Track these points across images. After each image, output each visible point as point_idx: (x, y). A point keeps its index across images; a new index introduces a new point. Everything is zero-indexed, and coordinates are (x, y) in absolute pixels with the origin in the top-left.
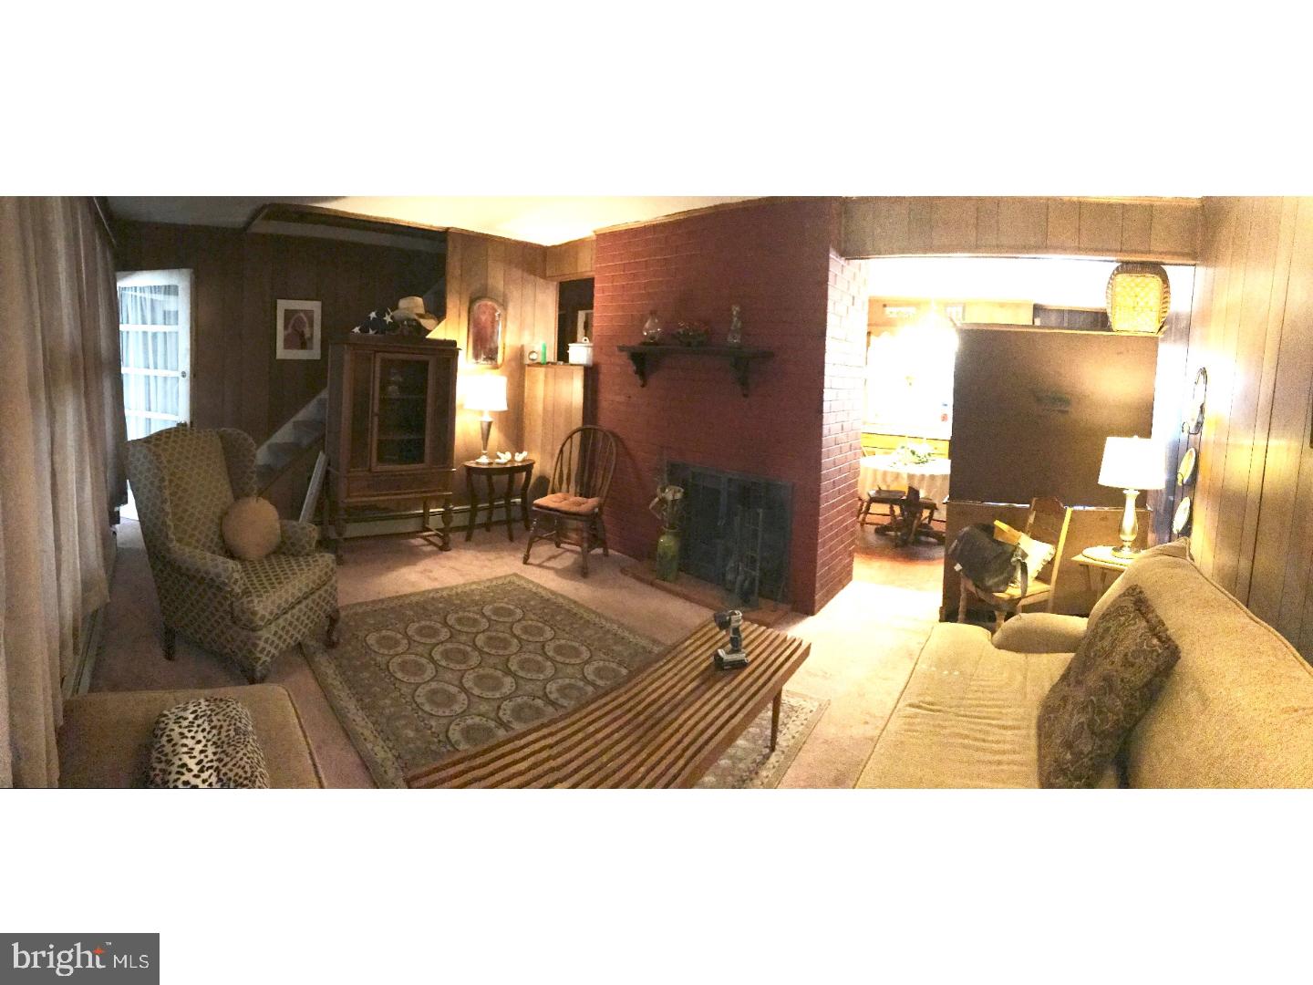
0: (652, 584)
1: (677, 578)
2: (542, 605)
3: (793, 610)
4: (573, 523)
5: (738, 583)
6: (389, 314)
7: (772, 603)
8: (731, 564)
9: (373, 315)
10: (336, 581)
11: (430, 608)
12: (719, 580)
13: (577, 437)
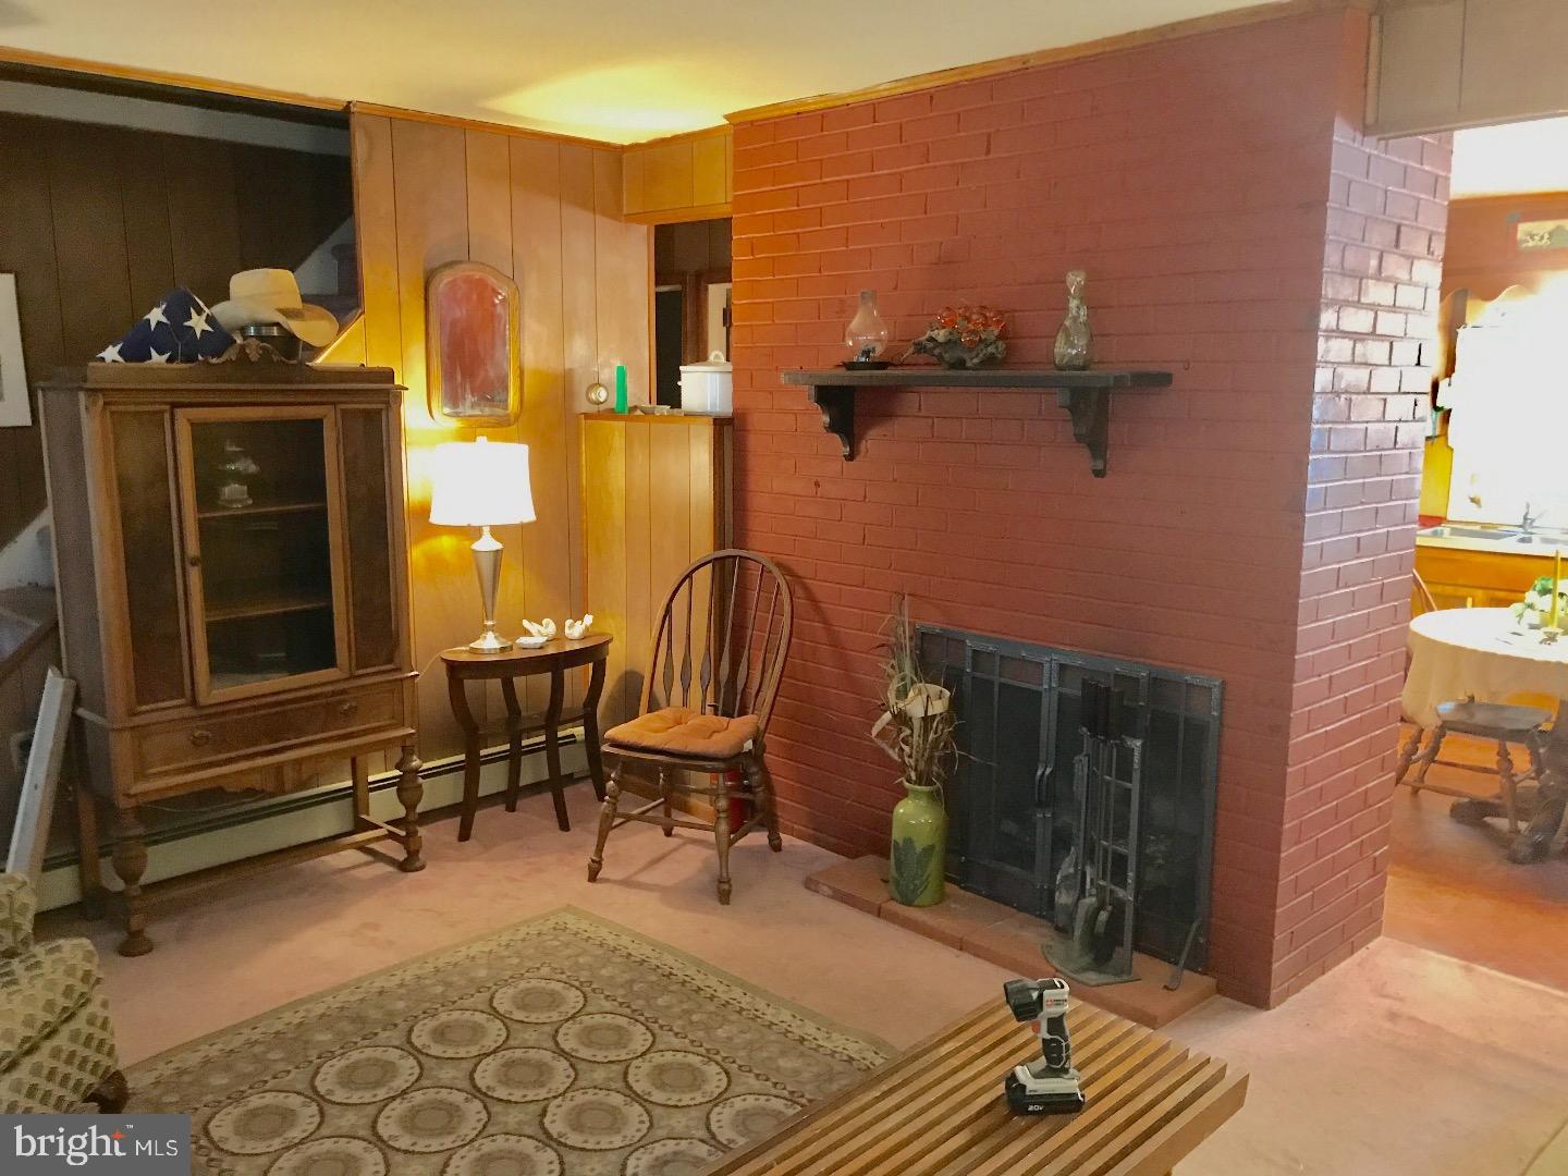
0: (879, 913)
1: (941, 898)
2: (627, 976)
3: (1220, 990)
4: (700, 780)
5: (1081, 913)
6: (199, 312)
7: (1164, 970)
8: (1067, 868)
9: (156, 316)
10: (105, 1005)
11: (374, 1014)
12: (1041, 907)
13: (704, 577)
